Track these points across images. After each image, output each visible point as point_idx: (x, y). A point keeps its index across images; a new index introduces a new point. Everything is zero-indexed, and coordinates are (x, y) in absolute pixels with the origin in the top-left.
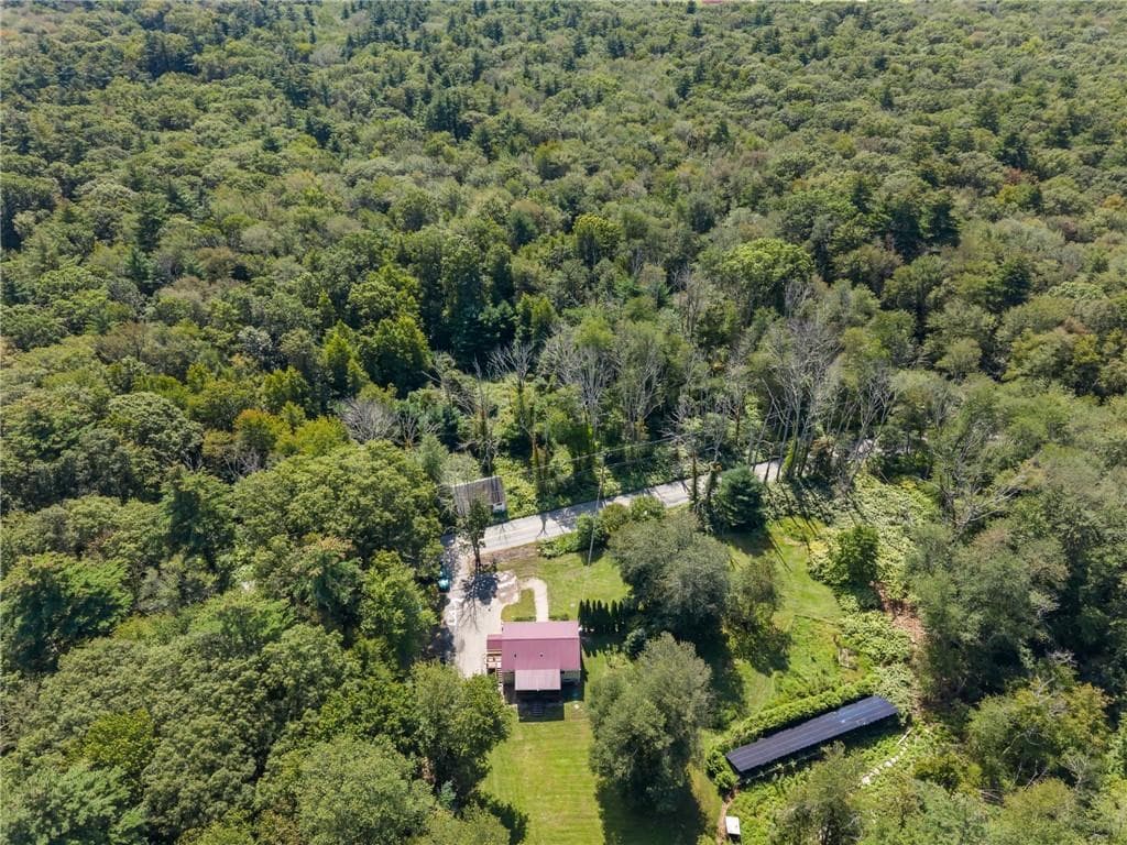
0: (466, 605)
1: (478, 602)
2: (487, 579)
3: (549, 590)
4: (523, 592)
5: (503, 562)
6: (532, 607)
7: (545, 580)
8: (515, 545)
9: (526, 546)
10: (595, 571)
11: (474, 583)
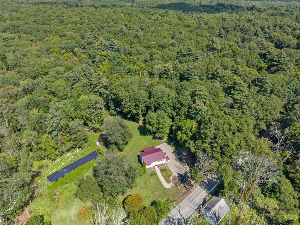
0: (184, 172)
1: (181, 173)
2: (185, 182)
3: (162, 185)
4: (171, 182)
5: (184, 190)
6: (164, 177)
7: (165, 189)
8: (185, 199)
9: (181, 201)
10: (150, 199)
11: (187, 179)
